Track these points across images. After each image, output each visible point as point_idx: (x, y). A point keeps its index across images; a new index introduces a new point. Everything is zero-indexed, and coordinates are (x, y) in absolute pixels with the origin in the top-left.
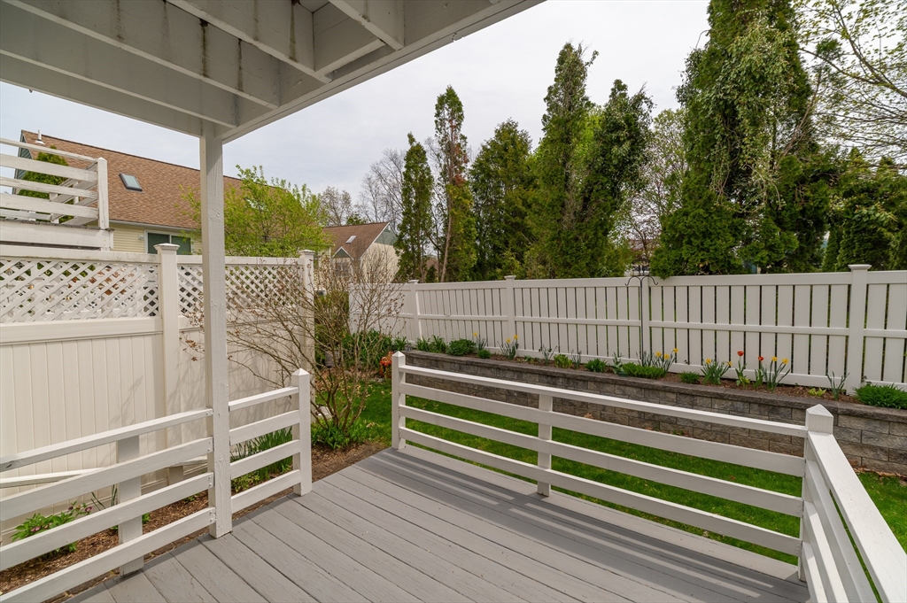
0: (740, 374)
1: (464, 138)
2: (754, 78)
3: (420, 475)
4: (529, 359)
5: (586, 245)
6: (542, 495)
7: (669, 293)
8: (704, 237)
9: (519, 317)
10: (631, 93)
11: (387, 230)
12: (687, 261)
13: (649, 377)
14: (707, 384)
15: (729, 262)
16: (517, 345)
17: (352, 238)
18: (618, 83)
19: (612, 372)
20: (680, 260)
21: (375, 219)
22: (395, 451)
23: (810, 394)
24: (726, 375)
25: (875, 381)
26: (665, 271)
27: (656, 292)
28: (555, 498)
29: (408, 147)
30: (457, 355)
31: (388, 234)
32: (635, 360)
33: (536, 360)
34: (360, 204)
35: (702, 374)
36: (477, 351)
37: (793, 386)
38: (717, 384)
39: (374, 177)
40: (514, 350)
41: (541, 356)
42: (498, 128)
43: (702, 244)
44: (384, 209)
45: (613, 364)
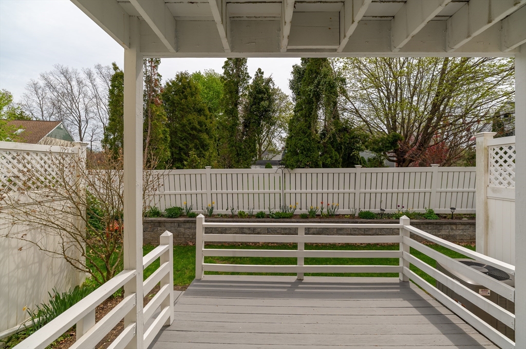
0: (321, 212)
1: (159, 75)
2: (330, 86)
3: (233, 289)
4: (222, 216)
5: (250, 151)
6: (300, 279)
7: (293, 176)
8: (308, 151)
9: (214, 191)
10: (266, 76)
11: (59, 128)
12: (301, 161)
13: (288, 218)
14: (311, 218)
15: (317, 163)
16: (212, 208)
17: (19, 131)
18: (259, 70)
19: (269, 217)
20: (298, 161)
21: (41, 118)
22: (199, 280)
23: (345, 218)
24: (317, 214)
25: (363, 210)
26: (293, 166)
27: (287, 176)
28: (307, 279)
29: (113, 72)
30: (174, 218)
31: (60, 131)
32: (278, 210)
33: (226, 215)
34: (24, 103)
35: (308, 213)
36: (185, 214)
37: (338, 215)
38: (314, 218)
39: (42, 83)
40: (211, 211)
41: (229, 212)
42: (178, 74)
43: (307, 154)
44: (51, 111)
45: (268, 213)
